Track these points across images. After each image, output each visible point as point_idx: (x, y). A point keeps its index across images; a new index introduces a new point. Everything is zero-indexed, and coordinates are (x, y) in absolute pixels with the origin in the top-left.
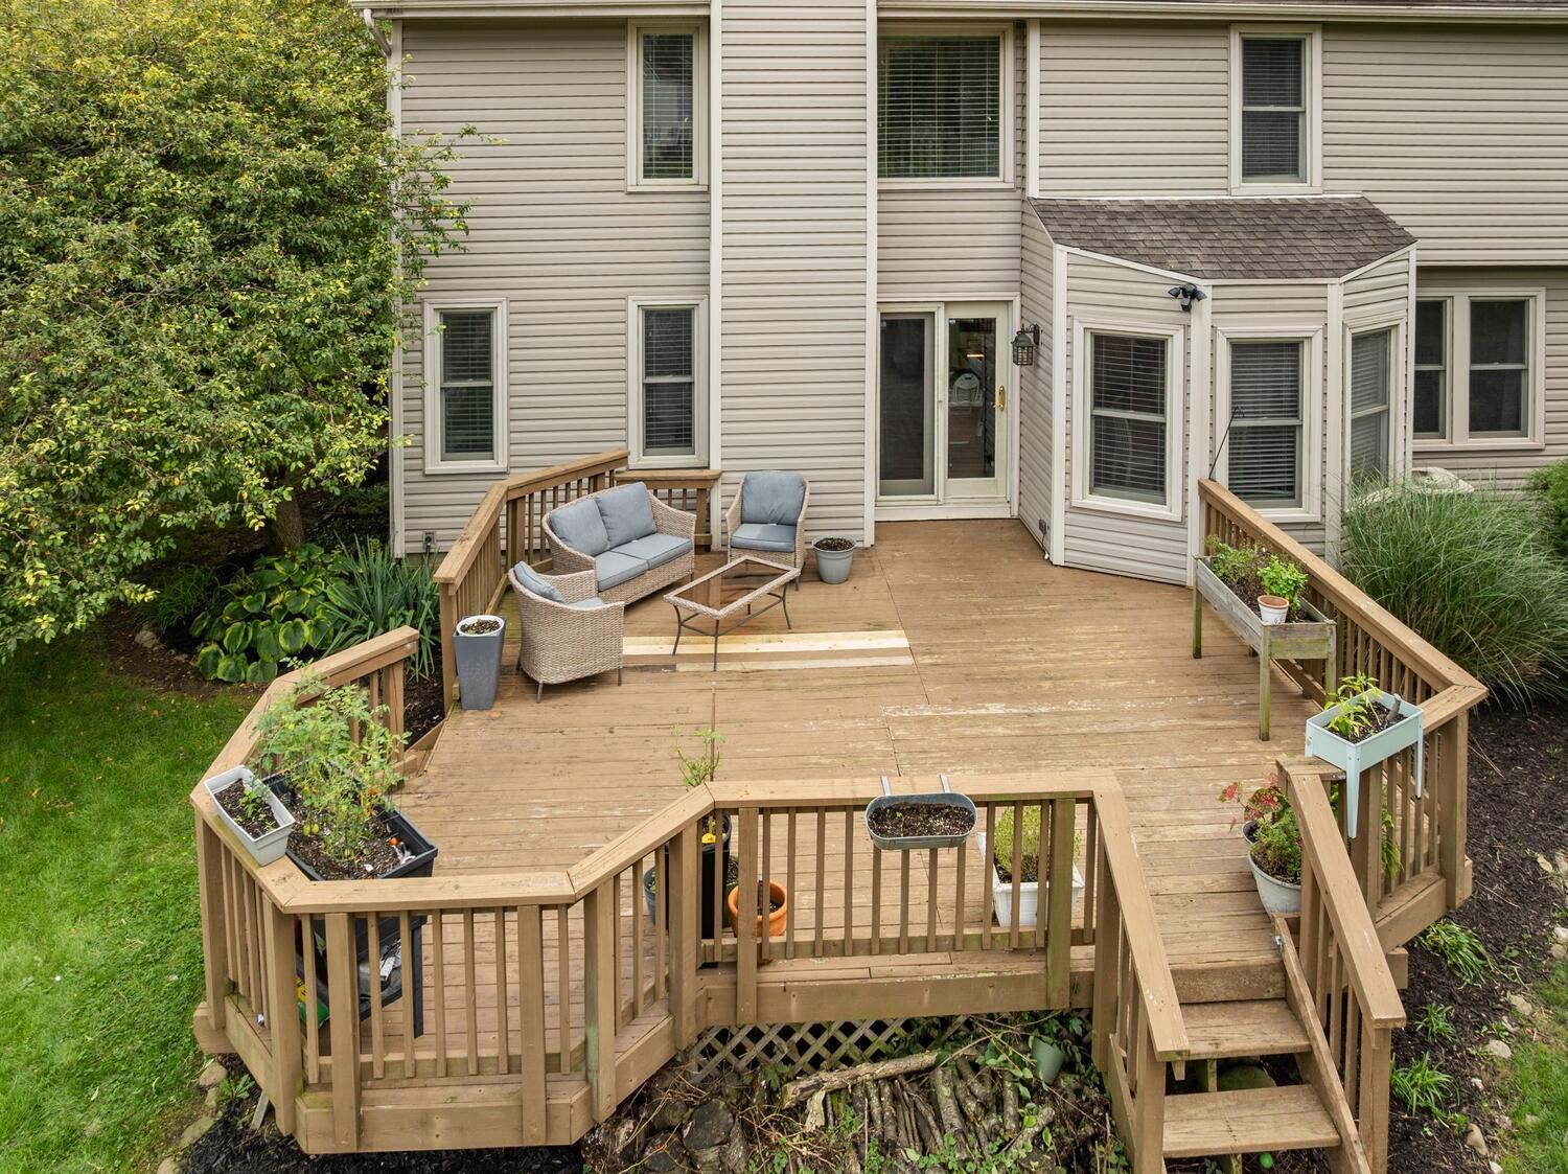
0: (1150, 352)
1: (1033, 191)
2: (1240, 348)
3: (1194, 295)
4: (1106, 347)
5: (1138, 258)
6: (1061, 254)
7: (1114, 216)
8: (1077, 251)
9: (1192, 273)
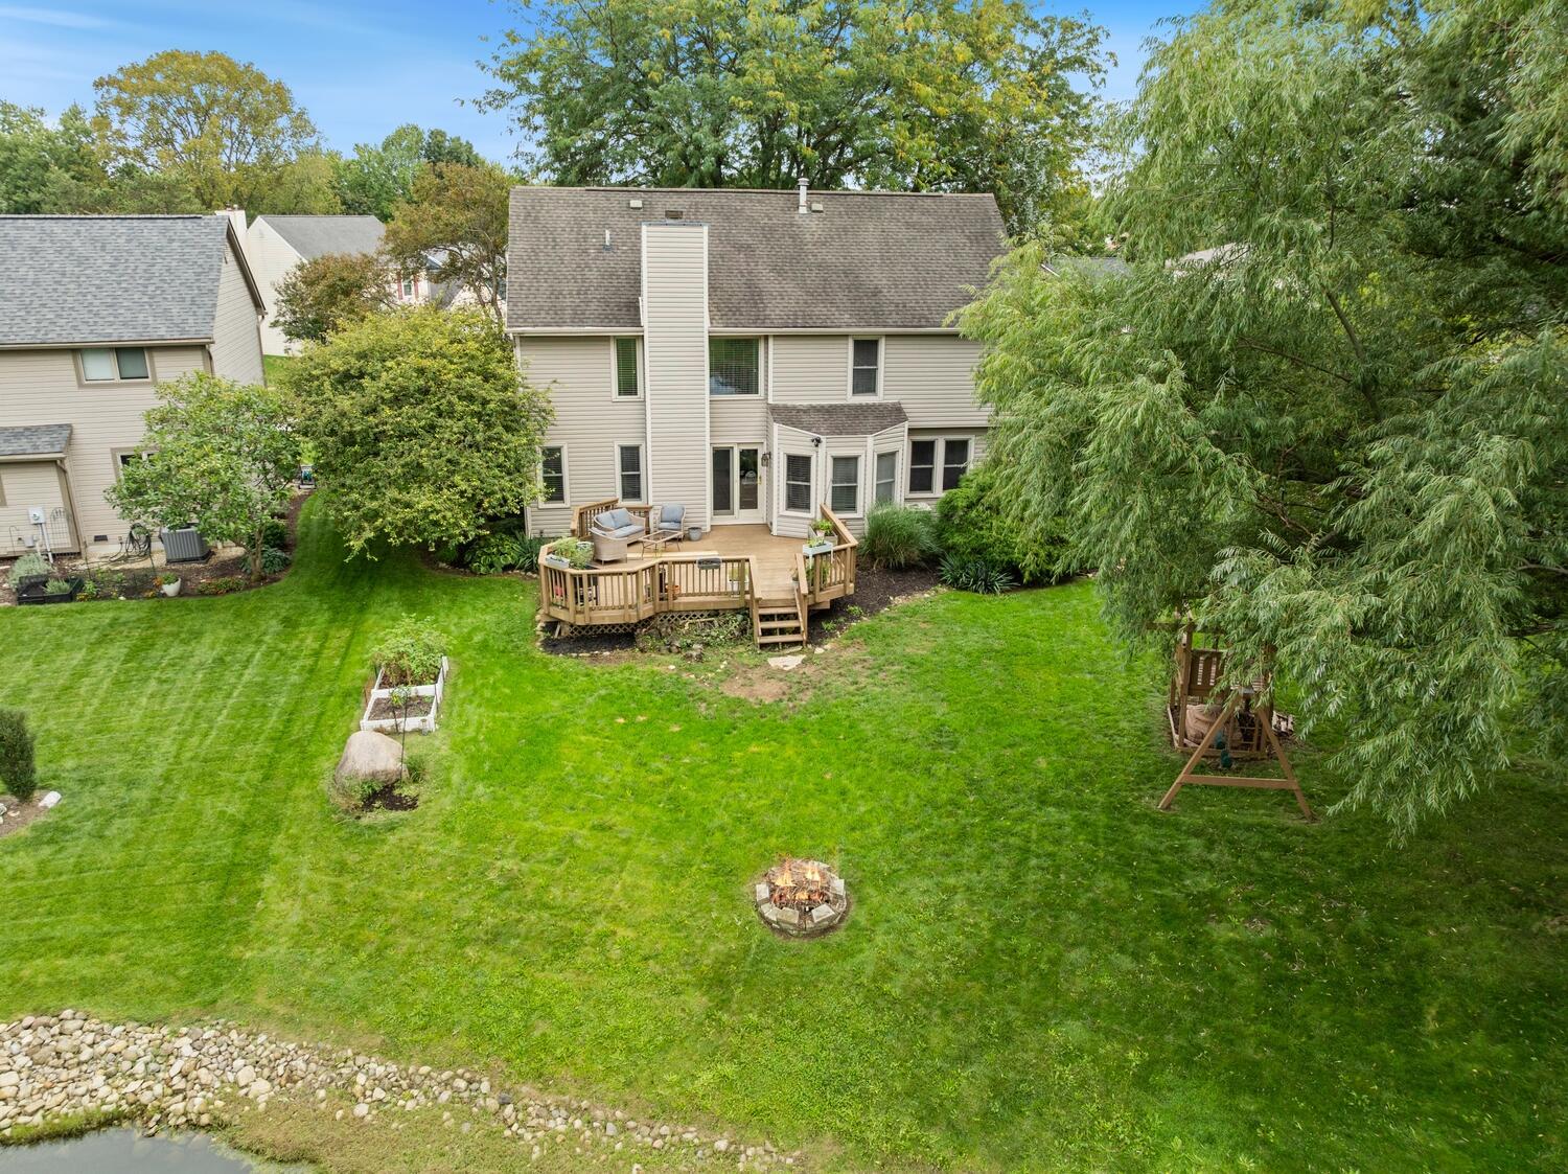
1: (770, 401)
2: (836, 460)
3: (819, 441)
4: (791, 459)
5: (801, 428)
6: (776, 426)
7: (798, 411)
8: (781, 424)
9: (819, 433)
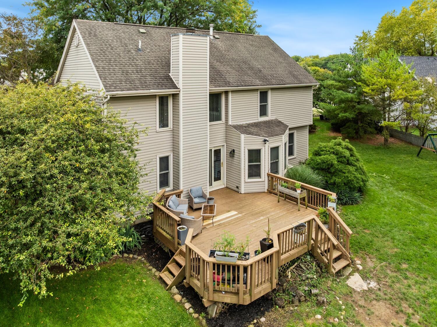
0: (258, 152)
1: (230, 123)
2: (272, 149)
3: (266, 141)
4: (250, 152)
5: (255, 135)
6: (243, 136)
7: (245, 127)
8: (246, 135)
9: (265, 137)
